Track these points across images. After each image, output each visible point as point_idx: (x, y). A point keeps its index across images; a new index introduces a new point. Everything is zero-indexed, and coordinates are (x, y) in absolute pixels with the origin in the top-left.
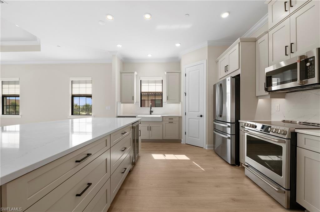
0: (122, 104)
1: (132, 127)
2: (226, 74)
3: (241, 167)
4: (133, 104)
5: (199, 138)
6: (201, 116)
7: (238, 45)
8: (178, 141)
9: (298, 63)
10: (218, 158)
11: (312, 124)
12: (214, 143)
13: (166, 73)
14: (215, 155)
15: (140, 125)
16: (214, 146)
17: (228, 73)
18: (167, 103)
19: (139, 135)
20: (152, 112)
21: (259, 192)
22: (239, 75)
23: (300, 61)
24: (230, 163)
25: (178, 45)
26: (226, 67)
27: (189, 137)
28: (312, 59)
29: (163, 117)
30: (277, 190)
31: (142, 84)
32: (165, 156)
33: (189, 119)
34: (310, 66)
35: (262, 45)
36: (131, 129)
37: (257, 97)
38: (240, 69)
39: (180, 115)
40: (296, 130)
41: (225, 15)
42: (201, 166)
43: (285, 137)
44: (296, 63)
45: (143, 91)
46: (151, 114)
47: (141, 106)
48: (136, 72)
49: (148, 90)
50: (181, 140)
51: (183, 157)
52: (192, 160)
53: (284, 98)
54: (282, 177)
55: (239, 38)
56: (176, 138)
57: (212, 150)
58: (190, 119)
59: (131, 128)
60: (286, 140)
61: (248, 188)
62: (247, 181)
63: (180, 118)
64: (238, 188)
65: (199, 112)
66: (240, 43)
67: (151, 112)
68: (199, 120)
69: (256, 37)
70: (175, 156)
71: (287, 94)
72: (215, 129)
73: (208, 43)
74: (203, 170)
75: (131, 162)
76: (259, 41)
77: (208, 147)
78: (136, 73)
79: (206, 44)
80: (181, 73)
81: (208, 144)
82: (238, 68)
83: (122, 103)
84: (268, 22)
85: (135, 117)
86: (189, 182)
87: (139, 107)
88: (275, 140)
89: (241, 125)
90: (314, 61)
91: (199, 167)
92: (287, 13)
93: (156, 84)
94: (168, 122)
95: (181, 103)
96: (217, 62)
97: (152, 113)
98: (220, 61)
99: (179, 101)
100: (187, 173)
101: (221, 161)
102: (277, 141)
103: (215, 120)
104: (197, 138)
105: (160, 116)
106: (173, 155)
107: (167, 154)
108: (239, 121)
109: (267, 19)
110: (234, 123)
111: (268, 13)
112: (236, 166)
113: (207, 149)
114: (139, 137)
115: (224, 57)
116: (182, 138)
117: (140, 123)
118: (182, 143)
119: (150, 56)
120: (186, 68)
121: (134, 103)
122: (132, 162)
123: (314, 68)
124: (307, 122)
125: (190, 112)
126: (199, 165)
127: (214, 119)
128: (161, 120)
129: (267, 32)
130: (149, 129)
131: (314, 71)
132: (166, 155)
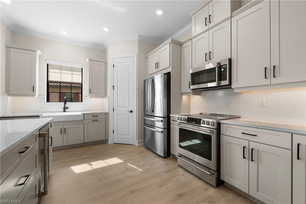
0: (9, 97)
1: (39, 134)
2: (156, 70)
3: (172, 158)
4: (34, 97)
5: (128, 135)
6: (131, 112)
7: (169, 44)
8: (104, 142)
9: (217, 68)
10: (150, 153)
11: (220, 115)
12: (144, 138)
13: (87, 60)
14: (146, 150)
15: (50, 128)
16: (144, 141)
17: (159, 69)
18: (89, 98)
19: (50, 144)
20: (67, 108)
21: (193, 178)
22: (169, 73)
23: (218, 67)
24: (163, 156)
25: (106, 29)
26: (157, 64)
27: (118, 136)
28: (225, 66)
29: (84, 114)
30: (209, 173)
31: (50, 70)
32: (91, 165)
33: (117, 115)
34: (223, 71)
35: (187, 50)
36: (38, 139)
37: (182, 93)
38: (171, 67)
39: (107, 111)
40: (220, 121)
41: (160, 13)
42: (137, 166)
43: (214, 127)
44: (215, 68)
45: (50, 79)
46: (64, 111)
47: (48, 101)
48: (39, 50)
49: (60, 79)
50: (108, 140)
51: (115, 161)
52: (126, 162)
53: (200, 95)
54: (211, 161)
55: (170, 39)
56: (102, 138)
57: (143, 145)
58: (119, 116)
59: (38, 136)
60: (214, 130)
61: (185, 178)
62: (181, 171)
63: (107, 114)
64: (178, 181)
65: (129, 107)
66: (171, 43)
67: (65, 109)
68: (128, 116)
69: (182, 42)
70: (105, 162)
71: (202, 92)
72: (145, 124)
73: (139, 37)
74: (141, 172)
75: (37, 193)
76: (184, 45)
77: (139, 143)
78: (39, 52)
79: (136, 38)
80: (107, 63)
81: (138, 140)
82: (169, 66)
83: (9, 95)
84: (192, 29)
85: (38, 117)
86: (132, 192)
87: (45, 102)
88: (207, 131)
89: (171, 119)
90: (226, 67)
91: (137, 169)
92: (207, 27)
93: (73, 72)
94: (92, 120)
95: (107, 97)
96: (146, 58)
97: (67, 110)
98: (149, 57)
99: (105, 95)
100: (126, 181)
101: (153, 155)
102: (209, 131)
103: (146, 115)
104: (127, 135)
105: (80, 113)
106: (101, 161)
107: (94, 160)
108: (170, 115)
109: (191, 28)
110: (166, 117)
111: (192, 22)
112: (168, 158)
113: (137, 145)
114: (50, 147)
115: (154, 54)
116: (108, 137)
117: (51, 127)
118: (109, 143)
119: (64, 33)
120: (114, 59)
121: (36, 96)
122: (39, 191)
123: (226, 73)
124: (215, 114)
125: (119, 107)
126: (135, 166)
127: (144, 114)
128: (82, 118)
129: (191, 39)
130: (63, 131)
131: (226, 76)
132: (92, 163)
